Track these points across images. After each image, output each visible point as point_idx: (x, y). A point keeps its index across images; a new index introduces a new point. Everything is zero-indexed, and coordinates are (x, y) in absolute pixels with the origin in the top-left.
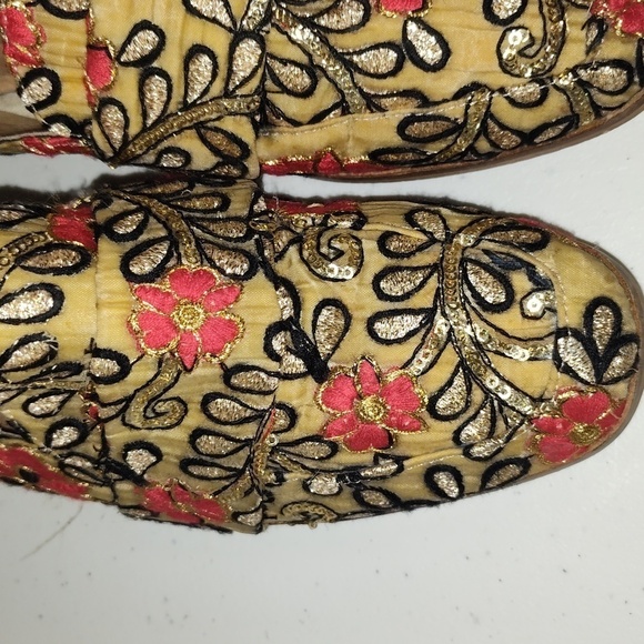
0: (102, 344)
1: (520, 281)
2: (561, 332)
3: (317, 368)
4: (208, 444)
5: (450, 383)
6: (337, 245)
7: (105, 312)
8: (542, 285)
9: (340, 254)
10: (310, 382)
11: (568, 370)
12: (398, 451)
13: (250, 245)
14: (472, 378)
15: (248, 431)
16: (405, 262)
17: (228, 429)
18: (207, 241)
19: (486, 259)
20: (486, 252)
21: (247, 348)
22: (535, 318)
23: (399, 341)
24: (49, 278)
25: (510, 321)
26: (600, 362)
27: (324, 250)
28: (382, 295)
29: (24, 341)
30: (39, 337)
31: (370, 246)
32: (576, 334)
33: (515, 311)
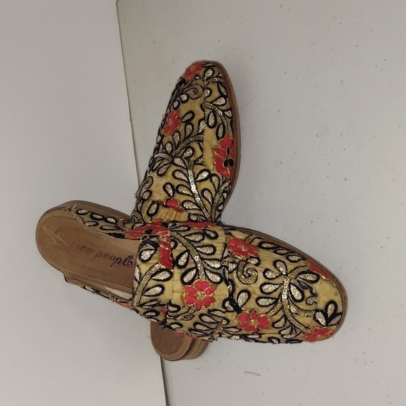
0: (173, 302)
1: (307, 293)
2: (317, 311)
3: (237, 309)
4: (199, 327)
5: (279, 320)
6: (249, 272)
7: (175, 294)
8: (314, 295)
9: (250, 275)
10: (235, 313)
11: (318, 321)
12: (260, 332)
13: (221, 272)
14: (286, 319)
15: (213, 326)
16: (271, 282)
17: (206, 324)
18: (208, 270)
19: (297, 284)
20: (298, 281)
21: (217, 305)
22: (310, 305)
23: (266, 306)
24: (160, 283)
25: (302, 305)
26: (328, 320)
27: (245, 273)
28: (262, 291)
29: (151, 301)
30: (156, 300)
31: (260, 275)
32: (322, 311)
33: (304, 302)
